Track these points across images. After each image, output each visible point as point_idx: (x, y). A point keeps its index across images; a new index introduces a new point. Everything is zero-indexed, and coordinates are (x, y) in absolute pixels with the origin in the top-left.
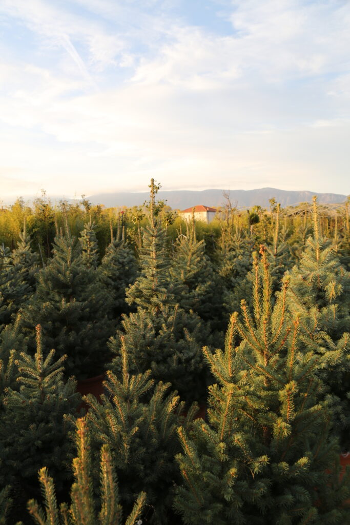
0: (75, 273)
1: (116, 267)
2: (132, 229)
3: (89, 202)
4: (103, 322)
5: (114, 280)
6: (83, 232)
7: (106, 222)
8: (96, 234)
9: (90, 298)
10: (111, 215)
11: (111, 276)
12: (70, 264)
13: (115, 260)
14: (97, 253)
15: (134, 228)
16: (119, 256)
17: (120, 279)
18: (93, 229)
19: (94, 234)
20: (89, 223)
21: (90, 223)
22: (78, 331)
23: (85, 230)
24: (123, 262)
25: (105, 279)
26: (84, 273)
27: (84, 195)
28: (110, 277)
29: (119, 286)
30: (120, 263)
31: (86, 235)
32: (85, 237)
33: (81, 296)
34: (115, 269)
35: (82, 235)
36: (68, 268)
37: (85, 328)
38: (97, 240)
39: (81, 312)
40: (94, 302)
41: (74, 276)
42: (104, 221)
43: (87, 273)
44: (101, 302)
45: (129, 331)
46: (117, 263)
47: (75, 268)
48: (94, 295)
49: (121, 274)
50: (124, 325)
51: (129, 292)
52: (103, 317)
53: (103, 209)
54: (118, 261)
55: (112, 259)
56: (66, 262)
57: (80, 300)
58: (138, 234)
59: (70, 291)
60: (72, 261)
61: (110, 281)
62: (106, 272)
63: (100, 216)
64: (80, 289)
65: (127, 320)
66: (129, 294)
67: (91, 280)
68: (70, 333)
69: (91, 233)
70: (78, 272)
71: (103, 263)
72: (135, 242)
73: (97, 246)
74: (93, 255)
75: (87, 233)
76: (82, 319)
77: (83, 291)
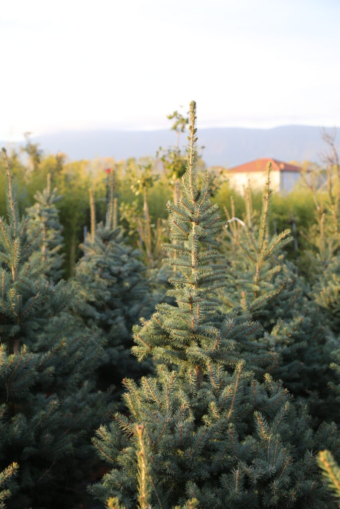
0: (26, 294)
1: (104, 283)
2: (131, 206)
3: (39, 148)
4: (79, 395)
5: (100, 309)
6: (32, 209)
7: (75, 189)
8: (60, 214)
9: (57, 346)
10: (84, 176)
11: (93, 299)
12: (17, 275)
13: (104, 268)
14: (60, 252)
15: (135, 203)
16: (112, 260)
17: (112, 306)
18: (54, 202)
19: (55, 215)
20: (45, 191)
21: (46, 191)
22: (29, 414)
23: (37, 205)
24: (120, 272)
25: (82, 307)
26: (46, 293)
27: (29, 133)
28: (92, 304)
29: (110, 322)
30: (112, 274)
31: (40, 215)
32: (38, 219)
33: (35, 341)
34: (104, 287)
35: (30, 214)
36: (12, 282)
37: (44, 409)
38: (62, 227)
39: (36, 373)
40: (65, 353)
41: (25, 300)
42: (71, 187)
43: (51, 294)
44: (79, 353)
45: (138, 415)
46: (107, 274)
47: (27, 284)
48: (64, 339)
49: (114, 296)
50: (130, 402)
51: (141, 334)
52: (80, 385)
53: (66, 163)
54: (109, 269)
55: (97, 265)
56: (9, 270)
57: (36, 349)
58: (143, 217)
59: (15, 329)
60: (18, 269)
61: (91, 310)
62: (83, 292)
63: (62, 177)
64: (36, 326)
65: (137, 393)
66: (141, 337)
67: (56, 309)
68: (13, 419)
69: (48, 211)
70: (34, 291)
71: (78, 273)
72: (136, 232)
73: (62, 238)
74: (52, 256)
75: (41, 211)
76: (37, 387)
77: (40, 330)
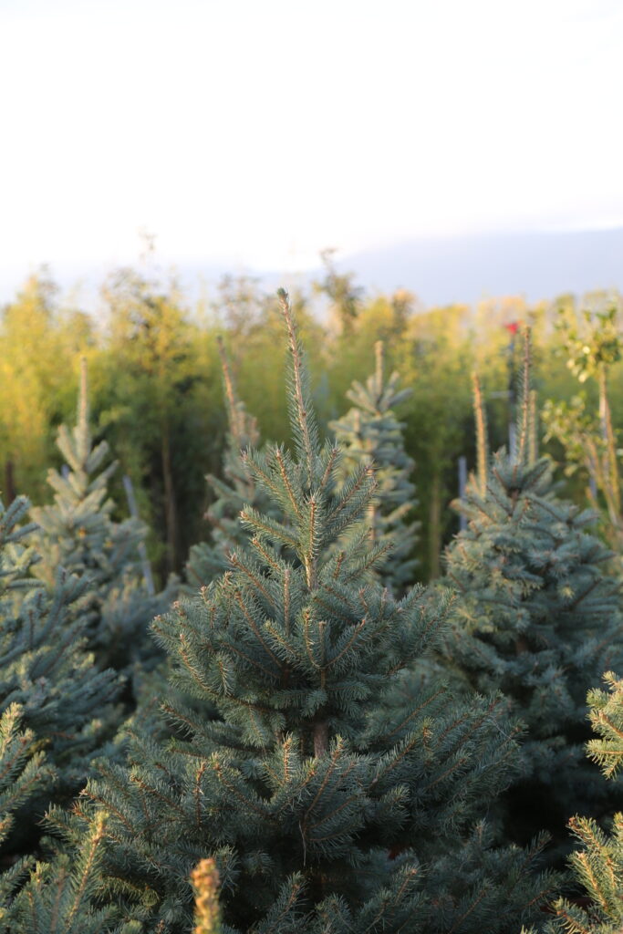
0: (339, 620)
1: (514, 589)
2: (569, 407)
3: (354, 283)
4: (466, 853)
5: (506, 651)
6: (342, 422)
7: (436, 373)
8: (404, 432)
9: (411, 738)
10: (456, 339)
11: (489, 628)
12: (316, 574)
13: (511, 555)
14: (408, 520)
15: (578, 401)
16: (529, 536)
17: (534, 646)
18: (391, 406)
19: (396, 434)
20: (370, 382)
21: (374, 382)
22: (354, 896)
23: (354, 415)
24: (549, 565)
25: (463, 648)
26: (384, 614)
27: (331, 251)
28: (485, 638)
29: (531, 680)
30: (532, 569)
31: (360, 436)
32: (356, 445)
33: (360, 725)
34: (514, 600)
35: (339, 435)
36: (305, 591)
37: (388, 885)
38: (410, 462)
39: (367, 801)
40: (429, 755)
41: (336, 632)
42: (426, 368)
43: (394, 617)
44: (461, 755)
45: (611, 905)
46: (519, 569)
47: (340, 595)
48: (427, 722)
49: (539, 621)
50: (589, 873)
51: (608, 710)
52: (467, 830)
53: (415, 313)
54: (524, 558)
55: (495, 549)
56: (298, 564)
57: (364, 745)
58: (597, 432)
59: (317, 698)
60: (319, 562)
61: (485, 654)
62: (464, 612)
63: (408, 347)
64: (363, 691)
65: (604, 852)
66: (609, 719)
67: (407, 653)
68: (319, 907)
69: (379, 427)
70: (356, 611)
71: (452, 568)
72: (584, 469)
73: (412, 488)
74: (390, 528)
75: (363, 426)
76: (370, 835)
77: (372, 701)
